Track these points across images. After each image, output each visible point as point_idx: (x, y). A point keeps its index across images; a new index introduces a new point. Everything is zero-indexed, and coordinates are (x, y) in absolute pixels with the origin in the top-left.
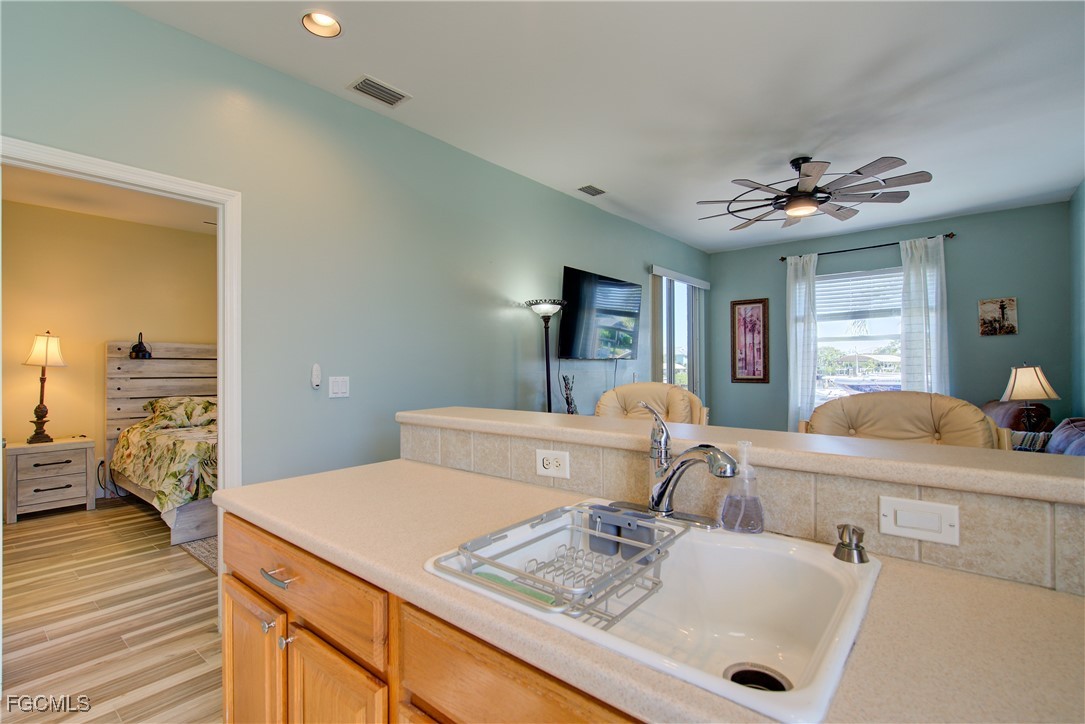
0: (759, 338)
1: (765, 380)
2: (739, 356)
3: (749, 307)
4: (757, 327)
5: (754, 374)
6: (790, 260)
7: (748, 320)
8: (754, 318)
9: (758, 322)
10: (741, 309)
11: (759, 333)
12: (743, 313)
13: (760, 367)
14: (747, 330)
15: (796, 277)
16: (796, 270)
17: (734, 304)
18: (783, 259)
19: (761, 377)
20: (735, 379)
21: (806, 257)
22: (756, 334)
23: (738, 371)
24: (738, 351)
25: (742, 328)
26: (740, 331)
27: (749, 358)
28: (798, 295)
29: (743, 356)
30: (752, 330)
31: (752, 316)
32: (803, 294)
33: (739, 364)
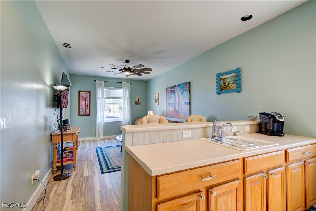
0: (87, 103)
1: (89, 115)
2: (81, 108)
3: (85, 93)
4: (87, 99)
5: (86, 113)
6: (98, 82)
7: (84, 97)
8: (86, 97)
9: (87, 98)
10: (82, 93)
11: (87, 101)
12: (82, 95)
13: (88, 111)
14: (84, 100)
15: (99, 86)
17: (79, 92)
18: (95, 81)
19: (88, 114)
20: (79, 115)
21: (102, 82)
22: (86, 101)
23: (80, 112)
24: (80, 106)
25: (82, 99)
26: (81, 100)
27: (84, 108)
28: (99, 91)
29: (82, 108)
30: (85, 100)
31: (85, 96)
33: (81, 110)
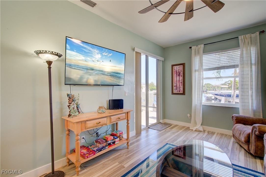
0: (181, 78)
1: (184, 94)
2: (174, 85)
3: (178, 66)
4: (181, 74)
5: (180, 92)
6: (193, 48)
7: (178, 71)
8: (180, 71)
9: (181, 72)
10: (175, 68)
11: (181, 76)
12: (176, 69)
13: (182, 89)
14: (177, 75)
15: (195, 54)
16: (195, 51)
17: (173, 66)
18: (190, 48)
19: (182, 93)
20: (173, 93)
21: (199, 46)
22: (180, 77)
23: (174, 90)
24: (174, 83)
25: (176, 74)
26: (175, 75)
27: (178, 85)
28: (196, 61)
29: (176, 85)
30: (179, 75)
31: (179, 70)
32: (198, 61)
33: (174, 88)
